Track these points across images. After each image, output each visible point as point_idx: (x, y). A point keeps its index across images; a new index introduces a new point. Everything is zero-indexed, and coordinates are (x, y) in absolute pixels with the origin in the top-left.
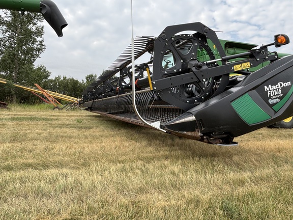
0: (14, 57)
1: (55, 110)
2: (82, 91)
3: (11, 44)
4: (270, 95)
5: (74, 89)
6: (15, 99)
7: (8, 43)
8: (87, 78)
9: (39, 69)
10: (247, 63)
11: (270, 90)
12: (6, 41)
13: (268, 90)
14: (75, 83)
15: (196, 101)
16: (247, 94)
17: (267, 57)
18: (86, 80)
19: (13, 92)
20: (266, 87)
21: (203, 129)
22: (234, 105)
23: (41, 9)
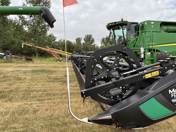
0: (36, 31)
1: (58, 61)
2: (73, 48)
3: (34, 24)
4: (173, 96)
5: (69, 47)
6: (37, 54)
7: (32, 23)
8: (76, 40)
9: (50, 36)
10: (156, 72)
11: (173, 93)
12: (31, 22)
13: (172, 92)
14: (69, 43)
15: (118, 96)
16: (153, 98)
17: (173, 66)
18: (76, 41)
19: (36, 51)
20: (170, 91)
21: (118, 124)
22: (142, 107)
23: (40, 13)
